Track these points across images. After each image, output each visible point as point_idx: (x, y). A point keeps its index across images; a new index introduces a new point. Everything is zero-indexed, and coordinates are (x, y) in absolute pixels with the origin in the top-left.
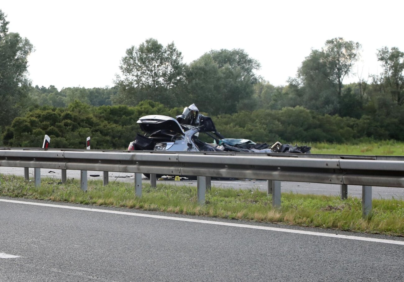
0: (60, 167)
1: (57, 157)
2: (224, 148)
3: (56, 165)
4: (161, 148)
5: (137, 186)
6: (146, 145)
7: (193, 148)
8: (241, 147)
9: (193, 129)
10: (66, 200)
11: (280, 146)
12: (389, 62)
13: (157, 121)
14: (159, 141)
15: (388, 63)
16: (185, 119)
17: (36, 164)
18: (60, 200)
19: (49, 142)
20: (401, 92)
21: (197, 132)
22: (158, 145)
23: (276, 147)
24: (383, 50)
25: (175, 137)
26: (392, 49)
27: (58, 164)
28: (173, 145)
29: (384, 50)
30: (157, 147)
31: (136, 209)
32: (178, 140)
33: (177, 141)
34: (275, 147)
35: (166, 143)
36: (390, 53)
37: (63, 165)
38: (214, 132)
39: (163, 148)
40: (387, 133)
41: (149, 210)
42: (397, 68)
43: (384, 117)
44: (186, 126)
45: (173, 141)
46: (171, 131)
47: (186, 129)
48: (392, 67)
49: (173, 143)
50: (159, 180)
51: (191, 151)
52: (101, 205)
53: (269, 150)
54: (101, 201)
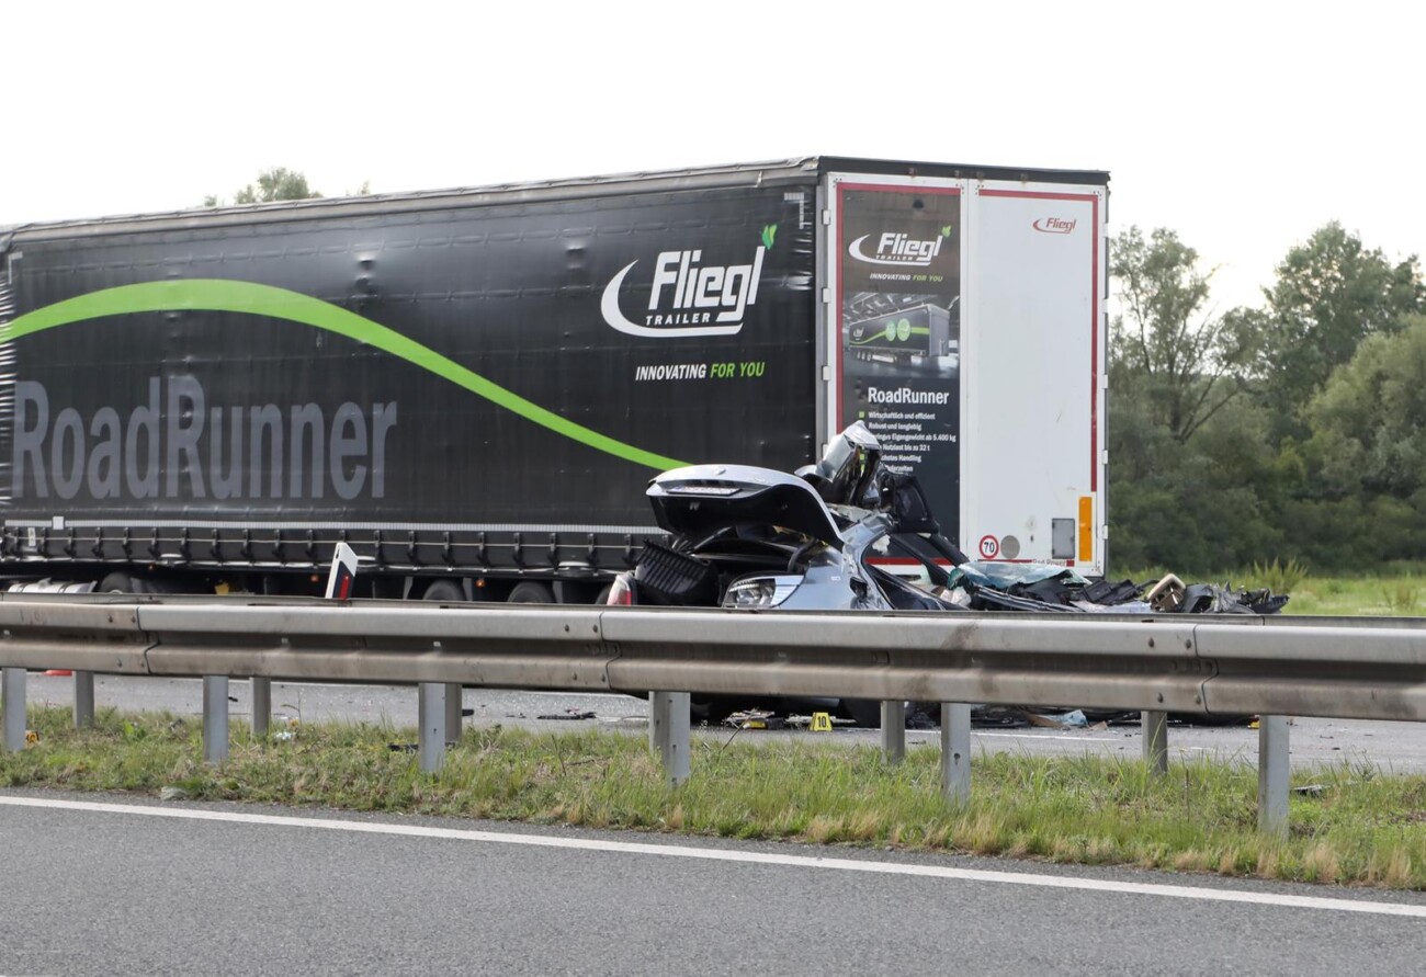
0: (575, 678)
1: (564, 635)
2: (968, 599)
3: (554, 669)
4: (751, 600)
5: (952, 758)
6: (683, 586)
7: (872, 597)
8: (1034, 596)
9: (868, 521)
10: (638, 822)
11: (1180, 592)
12: (1143, 284)
13: (734, 490)
14: (741, 571)
15: (1139, 286)
16: (831, 481)
17: (447, 667)
18: (612, 823)
19: (354, 574)
20: (1185, 393)
21: (882, 535)
22: (739, 588)
23: (1166, 594)
24: (1124, 238)
25: (803, 552)
26: (1154, 236)
27: (568, 667)
28: (798, 586)
29: (1129, 238)
30: (736, 594)
31: (1015, 857)
32: (813, 566)
33: (812, 572)
34: (1160, 596)
35: (773, 580)
36: (1149, 250)
37: (595, 670)
38: (927, 535)
39: (758, 601)
40: (1139, 542)
41: (1085, 861)
42: (1171, 304)
43: (1127, 484)
44: (836, 509)
45: (795, 572)
46: (778, 529)
47: (844, 523)
48: (1153, 301)
49: (798, 579)
50: (748, 728)
51: (865, 609)
52: (830, 840)
53: (1144, 607)
54: (822, 825)
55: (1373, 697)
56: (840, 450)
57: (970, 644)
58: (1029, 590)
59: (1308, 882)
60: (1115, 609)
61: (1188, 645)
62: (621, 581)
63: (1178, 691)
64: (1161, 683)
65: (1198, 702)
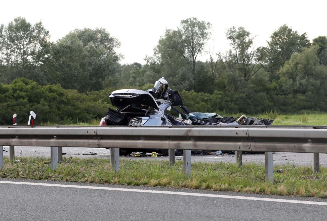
0: (90, 145)
1: (87, 134)
2: (191, 122)
3: (85, 142)
4: (136, 123)
5: (186, 164)
6: (119, 120)
7: (167, 122)
8: (208, 121)
9: (165, 103)
10: (106, 182)
11: (245, 120)
12: (236, 41)
13: (131, 96)
14: (133, 116)
15: (235, 42)
16: (156, 93)
18: (100, 182)
19: (35, 119)
20: (247, 68)
21: (169, 106)
22: (133, 120)
23: (242, 120)
24: (231, 29)
25: (149, 111)
26: (239, 29)
27: (88, 142)
28: (148, 120)
29: (232, 30)
30: (132, 122)
31: (203, 189)
32: (152, 114)
33: (152, 116)
34: (240, 121)
35: (141, 118)
36: (238, 32)
37: (95, 142)
38: (181, 106)
39: (138, 124)
40: (237, 107)
41: (221, 190)
42: (244, 46)
43: (233, 92)
44: (157, 100)
45: (147, 116)
46: (143, 105)
47: (159, 103)
48: (239, 45)
49: (148, 118)
51: (165, 125)
52: (155, 186)
53: (236, 124)
54: (153, 182)
55: (295, 146)
56: (158, 85)
57: (190, 134)
58: (207, 120)
59: (278, 195)
60: (229, 124)
61: (246, 134)
62: (103, 119)
63: (244, 146)
64: (239, 144)
65: (249, 148)
